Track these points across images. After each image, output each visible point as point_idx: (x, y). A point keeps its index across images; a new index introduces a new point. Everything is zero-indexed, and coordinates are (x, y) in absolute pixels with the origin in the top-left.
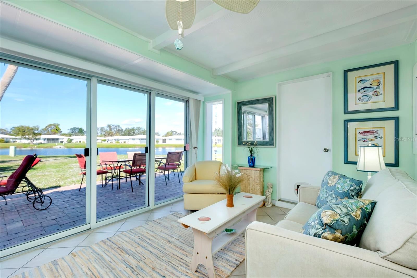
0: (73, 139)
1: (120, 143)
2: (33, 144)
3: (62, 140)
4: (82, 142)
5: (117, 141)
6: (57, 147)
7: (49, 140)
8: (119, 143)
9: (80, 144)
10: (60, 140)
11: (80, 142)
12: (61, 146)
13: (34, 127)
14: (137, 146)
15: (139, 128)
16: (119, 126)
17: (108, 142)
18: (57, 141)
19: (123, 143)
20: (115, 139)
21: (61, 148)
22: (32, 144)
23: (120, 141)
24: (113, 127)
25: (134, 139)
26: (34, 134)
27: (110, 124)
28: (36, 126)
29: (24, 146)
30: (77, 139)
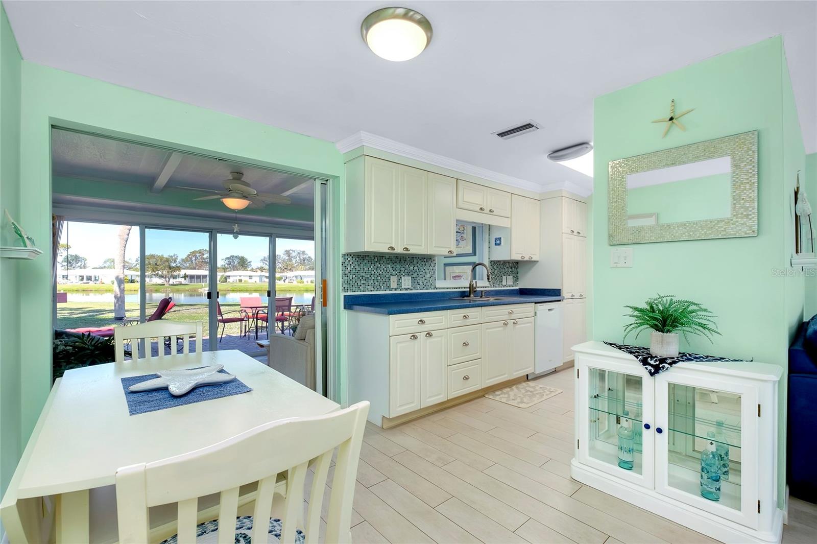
0: (229, 276)
1: (305, 283)
2: (169, 284)
4: (243, 282)
5: (299, 279)
6: (205, 291)
7: (192, 277)
9: (240, 284)
11: (240, 281)
13: (169, 256)
16: (303, 252)
17: (284, 281)
18: (204, 280)
19: (309, 282)
20: (296, 277)
22: (168, 286)
23: (305, 280)
24: (294, 255)
26: (170, 269)
27: (288, 249)
28: (173, 255)
29: (156, 289)
30: (237, 276)
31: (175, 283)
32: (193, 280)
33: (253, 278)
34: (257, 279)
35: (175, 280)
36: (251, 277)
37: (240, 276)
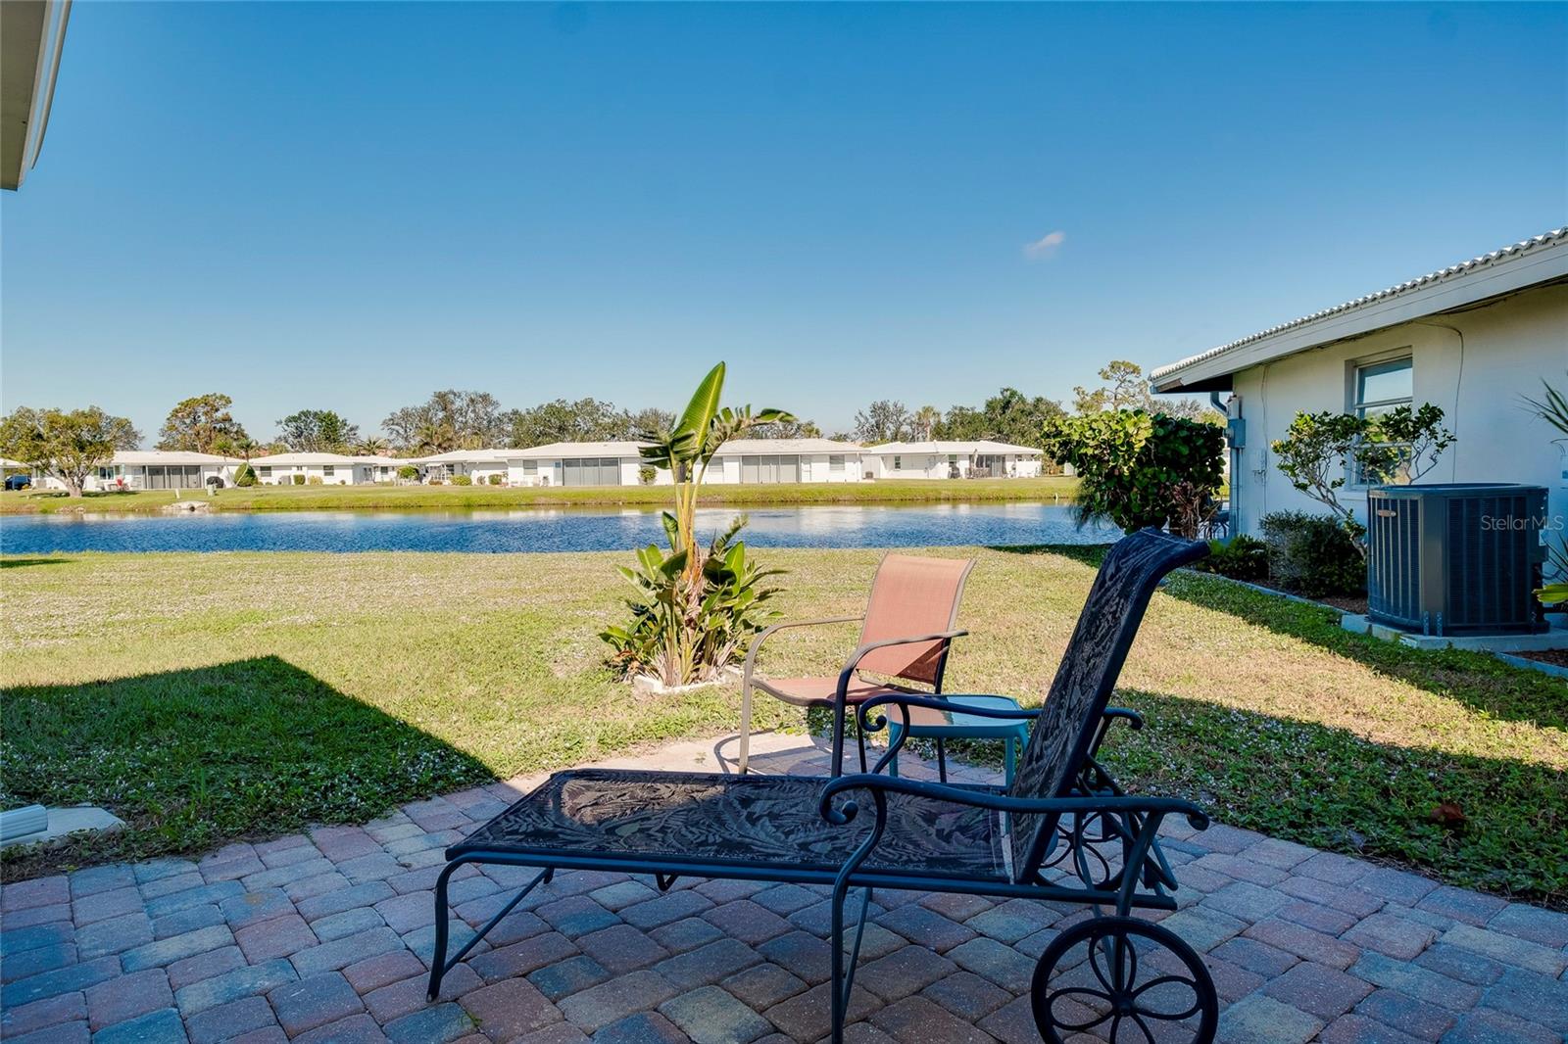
0: (269, 468)
1: (475, 482)
2: (85, 494)
3: (215, 474)
4: (307, 482)
5: (457, 474)
6: (180, 509)
7: (155, 471)
8: (469, 482)
9: (300, 489)
10: (208, 475)
11: (300, 479)
12: (196, 505)
13: (76, 413)
14: (543, 500)
15: (588, 402)
16: (485, 398)
18: (190, 478)
19: (487, 480)
20: (451, 467)
21: (196, 512)
22: (78, 496)
23: (475, 475)
24: (458, 404)
25: (530, 465)
26: (82, 449)
27: (444, 389)
28: (85, 409)
29: (43, 506)
30: (288, 467)
31: (107, 489)
32: (162, 477)
33: (336, 472)
34: (347, 475)
35: (106, 482)
36: (329, 469)
37: (299, 467)
